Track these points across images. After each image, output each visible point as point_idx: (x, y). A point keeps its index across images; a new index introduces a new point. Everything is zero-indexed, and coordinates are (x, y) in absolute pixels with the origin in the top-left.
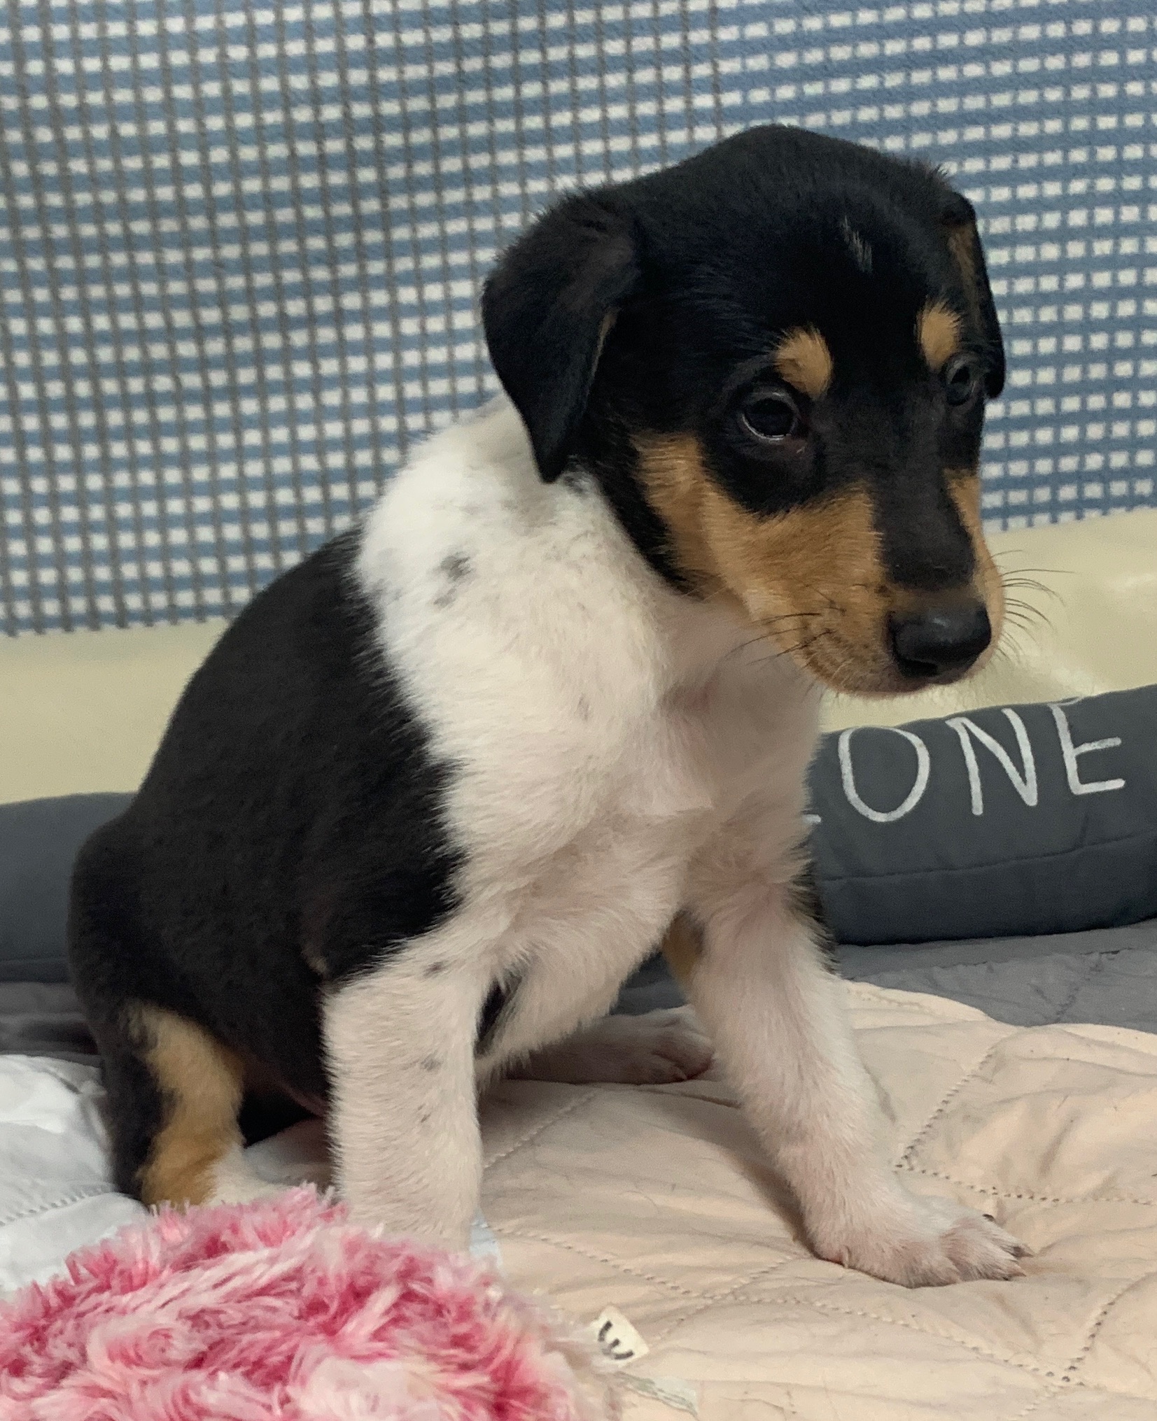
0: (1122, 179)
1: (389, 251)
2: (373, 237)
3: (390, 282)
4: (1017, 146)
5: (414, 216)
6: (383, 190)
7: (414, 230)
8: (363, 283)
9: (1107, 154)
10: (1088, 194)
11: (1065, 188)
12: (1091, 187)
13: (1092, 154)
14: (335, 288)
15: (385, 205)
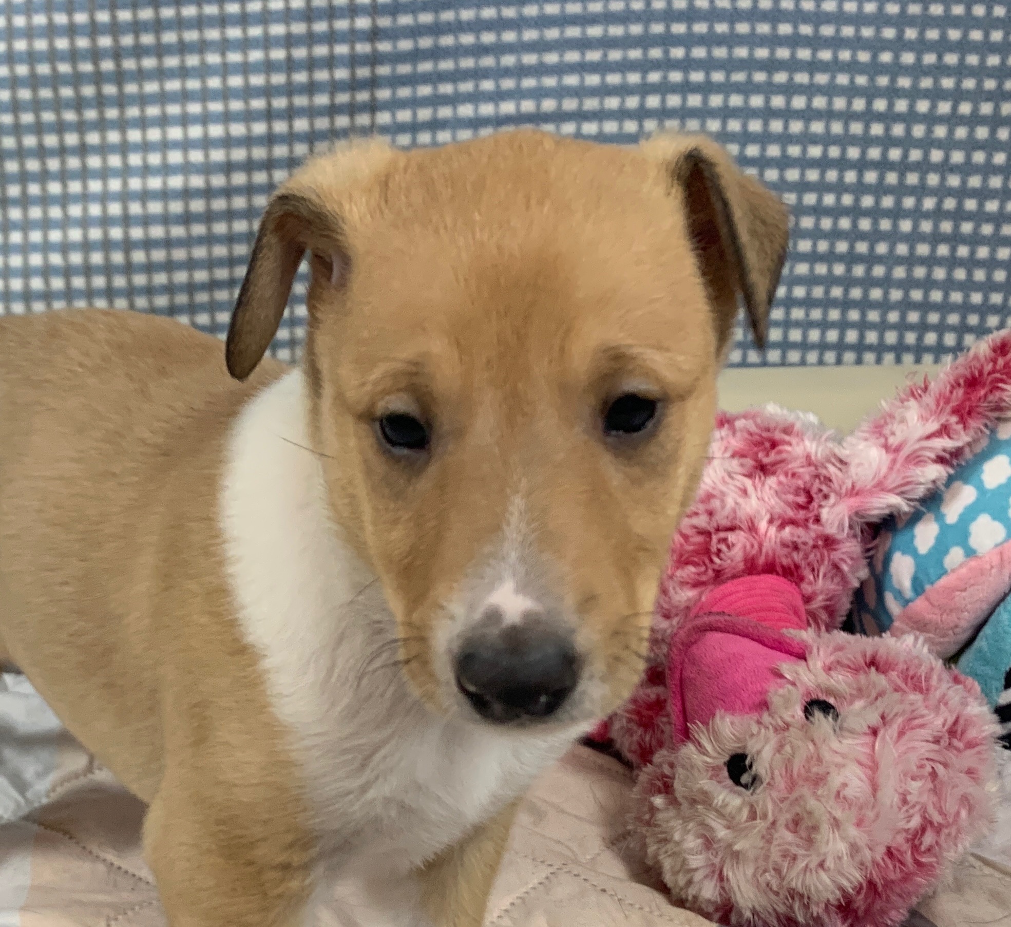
0: (689, 72)
1: (121, 102)
2: (110, 90)
3: (122, 125)
4: (607, 43)
5: (141, 75)
6: (117, 54)
7: (141, 87)
8: (102, 125)
9: (678, 53)
10: (661, 84)
11: (643, 78)
12: (665, 77)
13: (666, 52)
14: (81, 127)
15: (118, 65)
